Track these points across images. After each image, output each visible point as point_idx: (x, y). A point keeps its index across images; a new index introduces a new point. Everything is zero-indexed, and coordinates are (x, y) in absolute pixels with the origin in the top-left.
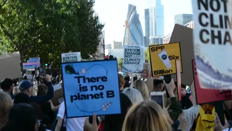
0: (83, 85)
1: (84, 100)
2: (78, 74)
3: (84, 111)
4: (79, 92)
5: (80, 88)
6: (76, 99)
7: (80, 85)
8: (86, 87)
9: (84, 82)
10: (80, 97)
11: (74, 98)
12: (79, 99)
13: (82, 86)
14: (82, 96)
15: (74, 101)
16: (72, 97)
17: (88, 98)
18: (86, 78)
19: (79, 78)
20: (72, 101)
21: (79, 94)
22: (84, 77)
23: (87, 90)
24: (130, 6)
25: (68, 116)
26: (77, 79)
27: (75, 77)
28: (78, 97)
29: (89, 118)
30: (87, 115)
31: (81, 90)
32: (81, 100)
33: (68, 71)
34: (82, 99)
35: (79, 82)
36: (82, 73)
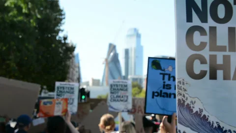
0: (167, 82)
1: (166, 98)
2: (164, 70)
3: (163, 109)
4: (162, 89)
5: (164, 85)
6: (157, 96)
7: (164, 82)
8: (170, 85)
9: (169, 80)
10: (162, 94)
11: (156, 94)
12: (161, 96)
13: (166, 84)
14: (164, 93)
15: (155, 97)
16: (153, 93)
17: (170, 97)
18: (171, 76)
19: (164, 75)
20: (153, 97)
21: (161, 91)
22: (169, 75)
23: (170, 88)
24: (110, 45)
25: (147, 112)
26: (162, 76)
27: (161, 74)
28: (160, 94)
29: (168, 118)
30: (166, 114)
31: (164, 88)
32: (162, 98)
33: (154, 67)
34: (163, 96)
35: (164, 79)
36: (168, 70)
